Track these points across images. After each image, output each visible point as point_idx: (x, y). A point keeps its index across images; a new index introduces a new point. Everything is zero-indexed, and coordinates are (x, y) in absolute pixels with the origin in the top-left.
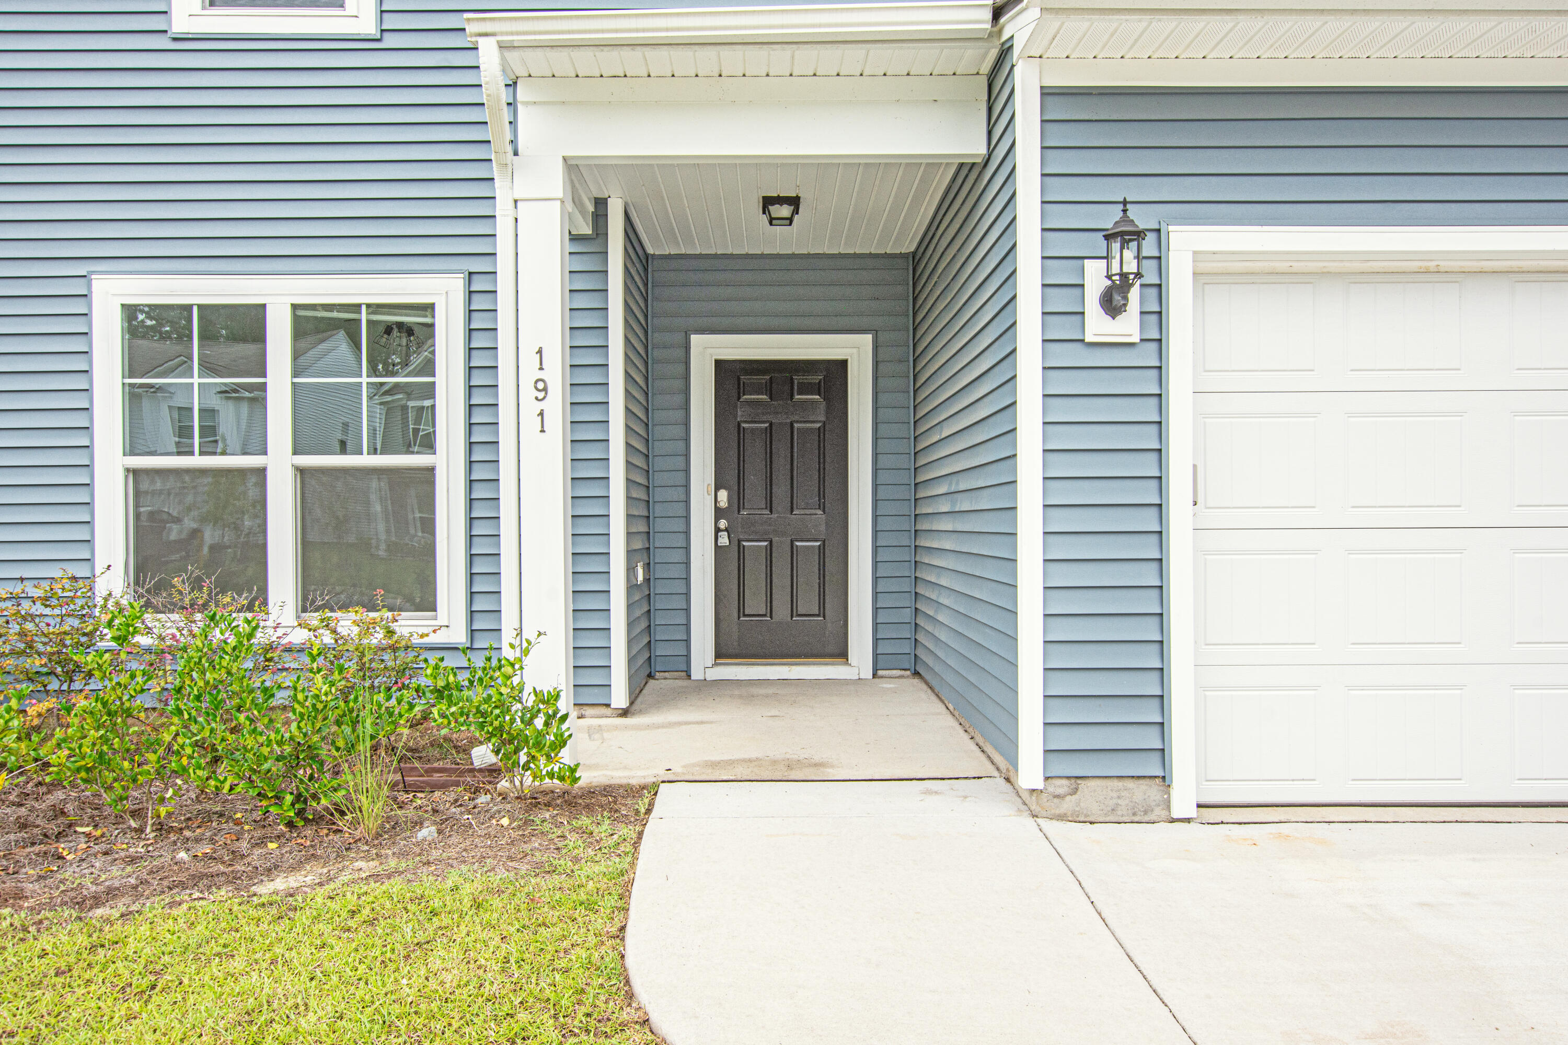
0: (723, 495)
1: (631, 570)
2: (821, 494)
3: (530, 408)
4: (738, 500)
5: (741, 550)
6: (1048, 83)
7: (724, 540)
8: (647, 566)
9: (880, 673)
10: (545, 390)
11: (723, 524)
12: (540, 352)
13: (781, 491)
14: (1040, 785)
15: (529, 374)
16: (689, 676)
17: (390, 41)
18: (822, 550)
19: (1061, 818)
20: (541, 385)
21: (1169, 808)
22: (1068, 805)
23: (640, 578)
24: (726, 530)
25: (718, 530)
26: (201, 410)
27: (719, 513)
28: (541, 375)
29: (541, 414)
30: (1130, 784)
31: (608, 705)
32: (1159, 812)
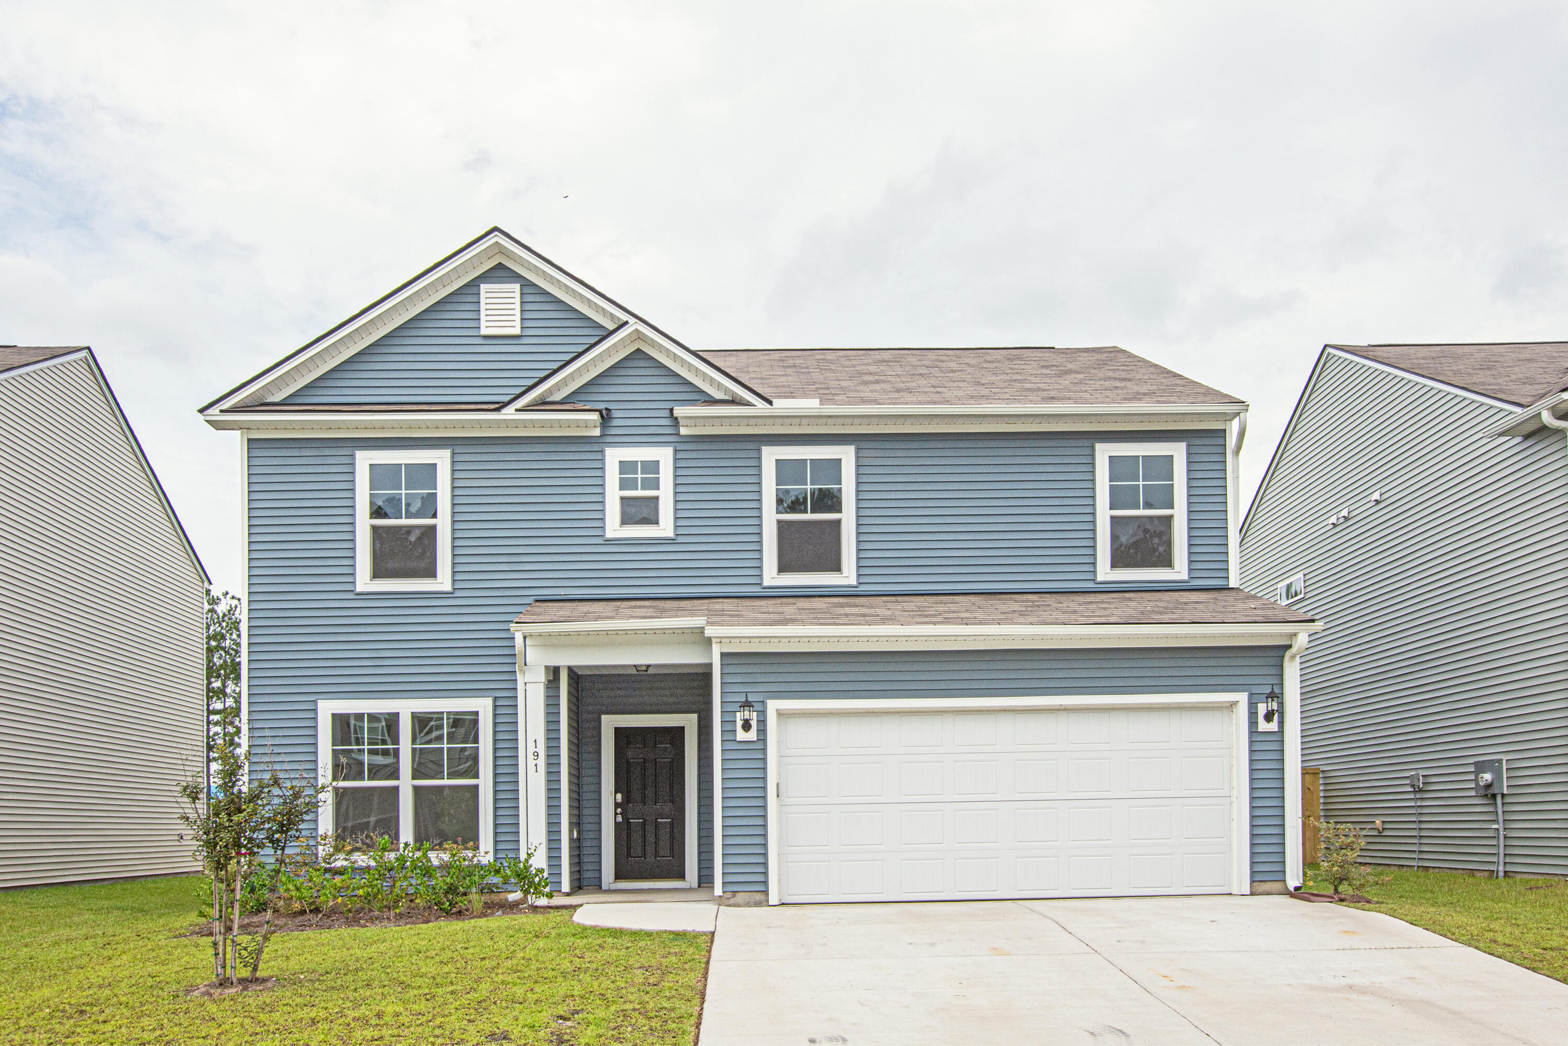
0: (619, 796)
1: (571, 832)
2: (671, 795)
3: (531, 763)
4: (627, 799)
5: (629, 823)
6: (723, 651)
7: (620, 819)
8: (579, 832)
9: (702, 885)
10: (538, 755)
11: (619, 810)
12: (535, 741)
13: (650, 792)
14: (721, 894)
15: (531, 749)
16: (601, 888)
17: (458, 594)
18: (672, 824)
19: (730, 906)
20: (536, 754)
21: (768, 902)
22: (732, 901)
23: (575, 836)
24: (621, 814)
25: (616, 814)
26: (368, 764)
27: (617, 805)
28: (536, 750)
29: (536, 765)
30: (754, 894)
31: (560, 891)
32: (764, 903)
